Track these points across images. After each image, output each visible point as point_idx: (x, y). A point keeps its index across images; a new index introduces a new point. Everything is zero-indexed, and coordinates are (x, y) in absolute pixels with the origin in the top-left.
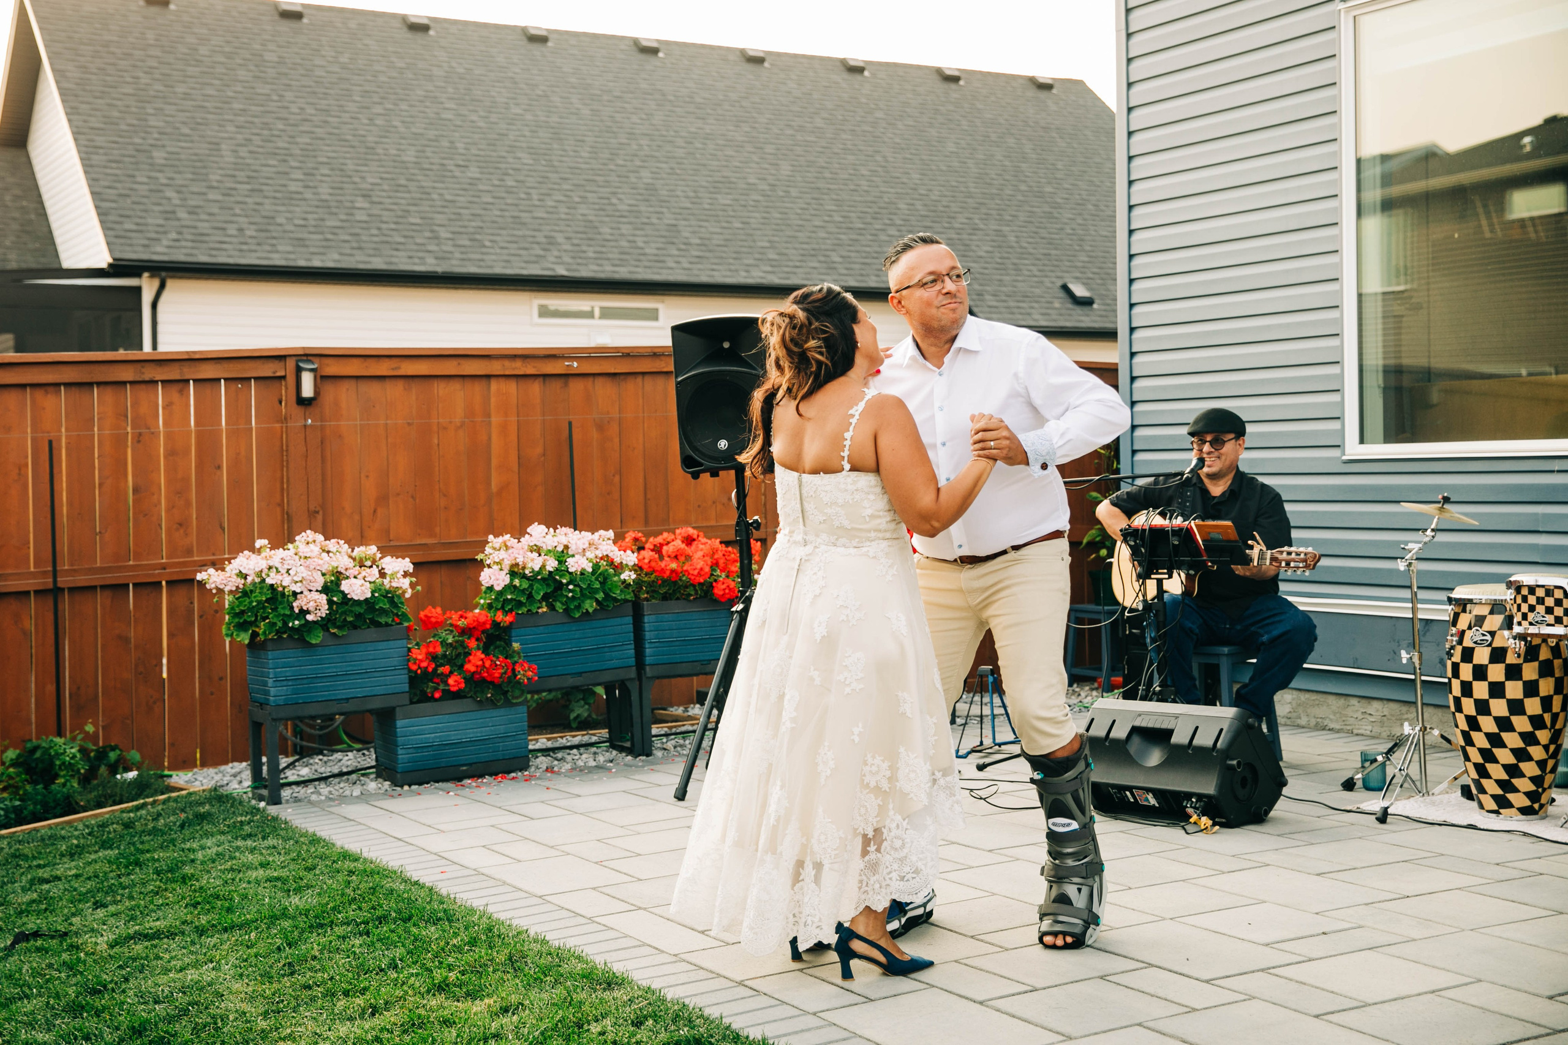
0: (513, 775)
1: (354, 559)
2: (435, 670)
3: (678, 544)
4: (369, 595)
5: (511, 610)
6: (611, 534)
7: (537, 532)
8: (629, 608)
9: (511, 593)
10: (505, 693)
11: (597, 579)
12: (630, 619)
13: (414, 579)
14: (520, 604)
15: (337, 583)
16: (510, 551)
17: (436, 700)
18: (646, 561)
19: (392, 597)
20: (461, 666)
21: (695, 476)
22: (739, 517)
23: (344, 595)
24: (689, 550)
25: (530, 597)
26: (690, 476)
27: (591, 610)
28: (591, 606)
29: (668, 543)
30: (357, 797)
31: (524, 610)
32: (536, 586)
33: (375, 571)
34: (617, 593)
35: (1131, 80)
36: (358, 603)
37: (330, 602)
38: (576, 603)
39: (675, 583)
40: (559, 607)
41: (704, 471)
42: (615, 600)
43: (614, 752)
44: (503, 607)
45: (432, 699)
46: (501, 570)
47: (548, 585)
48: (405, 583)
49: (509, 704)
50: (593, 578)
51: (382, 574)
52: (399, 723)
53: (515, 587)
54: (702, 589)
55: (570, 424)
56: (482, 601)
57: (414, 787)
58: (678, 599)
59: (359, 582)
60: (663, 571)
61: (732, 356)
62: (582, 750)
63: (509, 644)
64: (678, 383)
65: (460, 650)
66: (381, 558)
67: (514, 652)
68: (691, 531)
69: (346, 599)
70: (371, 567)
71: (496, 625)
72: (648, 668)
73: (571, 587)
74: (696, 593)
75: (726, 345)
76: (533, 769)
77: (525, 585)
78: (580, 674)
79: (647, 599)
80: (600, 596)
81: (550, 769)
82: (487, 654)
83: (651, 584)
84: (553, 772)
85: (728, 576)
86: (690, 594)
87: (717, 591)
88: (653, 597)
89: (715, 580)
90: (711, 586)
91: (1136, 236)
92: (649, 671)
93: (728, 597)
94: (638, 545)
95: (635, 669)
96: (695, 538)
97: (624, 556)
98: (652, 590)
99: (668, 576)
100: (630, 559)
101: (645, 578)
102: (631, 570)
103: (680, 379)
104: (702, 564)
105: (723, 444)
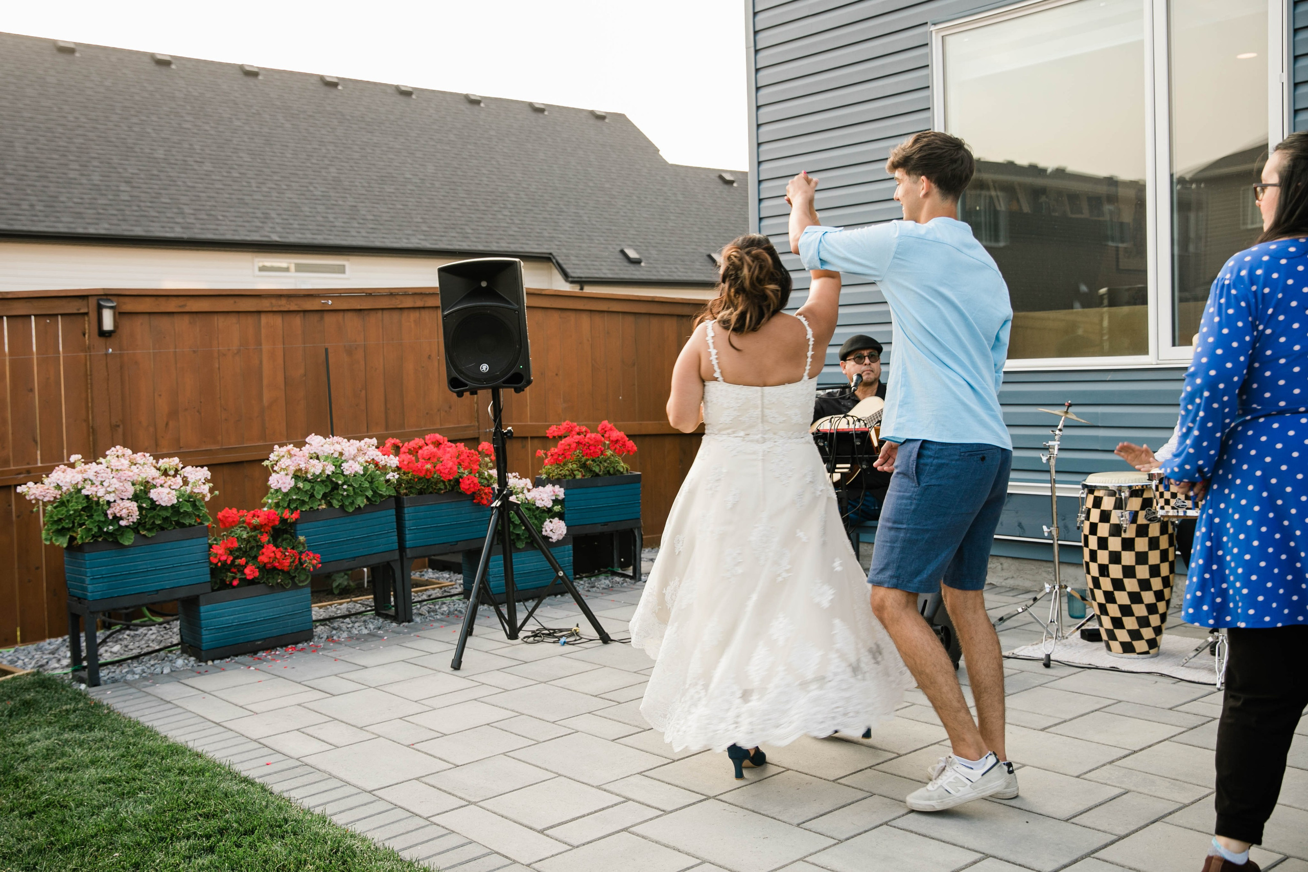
0: (300, 646)
1: (159, 469)
2: (233, 561)
3: (431, 448)
4: (175, 501)
5: (296, 508)
6: (374, 441)
7: (315, 442)
8: (392, 502)
9: (296, 494)
10: (293, 578)
11: (366, 480)
12: (393, 512)
13: (211, 485)
14: (303, 503)
15: (146, 492)
16: (293, 458)
17: (234, 587)
18: (405, 463)
19: (193, 500)
20: (255, 558)
21: (460, 394)
22: (497, 428)
23: (153, 502)
24: (440, 453)
25: (312, 496)
26: (455, 395)
27: (362, 506)
28: (362, 502)
29: (421, 448)
30: (168, 674)
31: (306, 508)
32: (317, 487)
33: (179, 480)
34: (384, 491)
35: (759, 85)
36: (165, 508)
37: (140, 508)
38: (350, 500)
39: (428, 480)
40: (336, 504)
41: (466, 391)
42: (381, 496)
43: (381, 620)
44: (289, 506)
45: (231, 586)
46: (287, 474)
47: (326, 486)
48: (205, 489)
49: (295, 586)
50: (363, 479)
51: (185, 482)
52: (203, 609)
53: (299, 489)
54: (450, 484)
55: (326, 350)
56: (270, 501)
57: (217, 662)
58: (431, 493)
59: (166, 490)
60: (420, 471)
61: (490, 293)
62: (353, 619)
63: (294, 536)
64: (444, 317)
65: (253, 543)
66: (183, 468)
67: (300, 543)
68: (438, 436)
69: (154, 505)
70: (175, 476)
71: (284, 521)
72: (408, 551)
73: (345, 487)
74: (446, 488)
75: (484, 284)
76: (316, 639)
77: (308, 486)
78: (354, 558)
79: (406, 495)
80: (369, 493)
81: (330, 639)
82: (277, 547)
83: (408, 482)
84: (333, 641)
85: (470, 473)
86: (441, 489)
87: (464, 486)
88: (411, 493)
89: (460, 477)
90: (457, 482)
91: (765, 204)
92: (409, 553)
93: (473, 490)
94: (397, 450)
95: (397, 552)
96: (441, 442)
97: (387, 460)
98: (411, 487)
99: (422, 475)
100: (392, 462)
101: (405, 477)
102: (394, 471)
103: (446, 313)
104: (450, 464)
105: (485, 367)
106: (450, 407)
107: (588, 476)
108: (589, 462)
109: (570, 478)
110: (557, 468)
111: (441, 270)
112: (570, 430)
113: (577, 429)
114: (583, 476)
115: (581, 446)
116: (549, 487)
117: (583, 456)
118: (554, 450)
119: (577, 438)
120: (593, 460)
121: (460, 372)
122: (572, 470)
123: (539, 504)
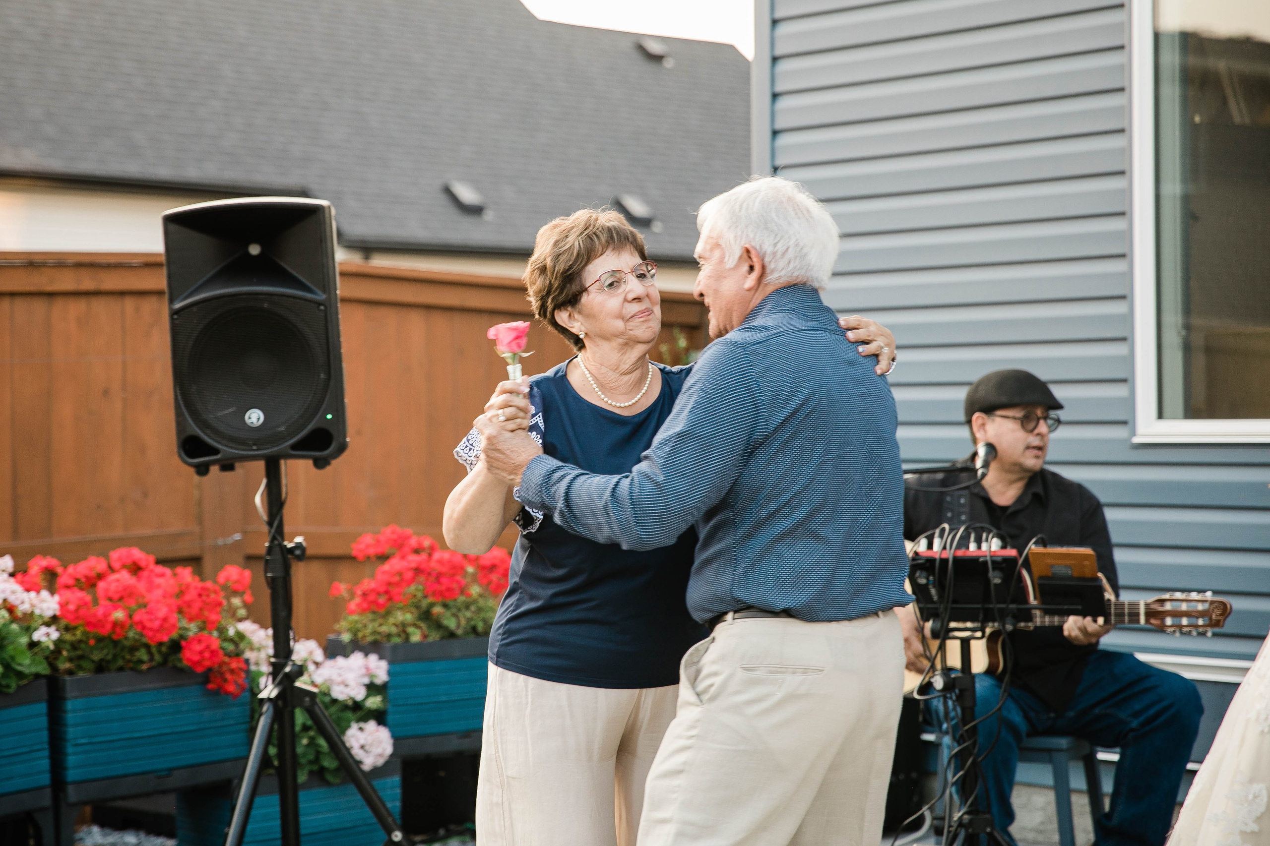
3: (125, 577)
6: (6, 562)
8: (42, 687)
12: (42, 708)
18: (71, 607)
21: (202, 470)
22: (273, 539)
24: (141, 586)
26: (192, 470)
29: (101, 577)
34: (27, 664)
39: (115, 643)
41: (214, 462)
42: (20, 675)
54: (159, 652)
58: (121, 669)
60: (99, 624)
61: (267, 268)
64: (174, 313)
68: (137, 554)
72: (71, 789)
74: (152, 658)
75: (255, 250)
79: (70, 672)
83: (74, 646)
85: (201, 629)
86: (141, 662)
87: (189, 655)
88: (80, 668)
89: (182, 637)
90: (176, 646)
91: (783, 103)
92: (72, 795)
93: (207, 663)
94: (51, 581)
95: (48, 792)
96: (143, 564)
97: (35, 601)
98: (81, 657)
99: (106, 630)
100: (44, 606)
101: (68, 637)
102: (48, 624)
103: (178, 306)
104: (163, 612)
105: (255, 417)
106: (145, 495)
107: (434, 636)
108: (437, 610)
109: (396, 640)
110: (374, 620)
111: (170, 221)
112: (399, 543)
113: (413, 542)
114: (425, 636)
115: (422, 578)
116: (357, 659)
117: (425, 597)
118: (368, 584)
119: (414, 560)
120: (445, 606)
121: (204, 425)
122: (403, 626)
123: (339, 693)
